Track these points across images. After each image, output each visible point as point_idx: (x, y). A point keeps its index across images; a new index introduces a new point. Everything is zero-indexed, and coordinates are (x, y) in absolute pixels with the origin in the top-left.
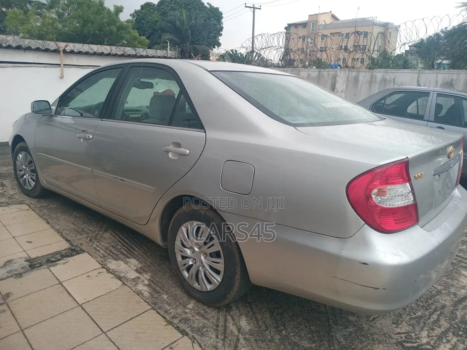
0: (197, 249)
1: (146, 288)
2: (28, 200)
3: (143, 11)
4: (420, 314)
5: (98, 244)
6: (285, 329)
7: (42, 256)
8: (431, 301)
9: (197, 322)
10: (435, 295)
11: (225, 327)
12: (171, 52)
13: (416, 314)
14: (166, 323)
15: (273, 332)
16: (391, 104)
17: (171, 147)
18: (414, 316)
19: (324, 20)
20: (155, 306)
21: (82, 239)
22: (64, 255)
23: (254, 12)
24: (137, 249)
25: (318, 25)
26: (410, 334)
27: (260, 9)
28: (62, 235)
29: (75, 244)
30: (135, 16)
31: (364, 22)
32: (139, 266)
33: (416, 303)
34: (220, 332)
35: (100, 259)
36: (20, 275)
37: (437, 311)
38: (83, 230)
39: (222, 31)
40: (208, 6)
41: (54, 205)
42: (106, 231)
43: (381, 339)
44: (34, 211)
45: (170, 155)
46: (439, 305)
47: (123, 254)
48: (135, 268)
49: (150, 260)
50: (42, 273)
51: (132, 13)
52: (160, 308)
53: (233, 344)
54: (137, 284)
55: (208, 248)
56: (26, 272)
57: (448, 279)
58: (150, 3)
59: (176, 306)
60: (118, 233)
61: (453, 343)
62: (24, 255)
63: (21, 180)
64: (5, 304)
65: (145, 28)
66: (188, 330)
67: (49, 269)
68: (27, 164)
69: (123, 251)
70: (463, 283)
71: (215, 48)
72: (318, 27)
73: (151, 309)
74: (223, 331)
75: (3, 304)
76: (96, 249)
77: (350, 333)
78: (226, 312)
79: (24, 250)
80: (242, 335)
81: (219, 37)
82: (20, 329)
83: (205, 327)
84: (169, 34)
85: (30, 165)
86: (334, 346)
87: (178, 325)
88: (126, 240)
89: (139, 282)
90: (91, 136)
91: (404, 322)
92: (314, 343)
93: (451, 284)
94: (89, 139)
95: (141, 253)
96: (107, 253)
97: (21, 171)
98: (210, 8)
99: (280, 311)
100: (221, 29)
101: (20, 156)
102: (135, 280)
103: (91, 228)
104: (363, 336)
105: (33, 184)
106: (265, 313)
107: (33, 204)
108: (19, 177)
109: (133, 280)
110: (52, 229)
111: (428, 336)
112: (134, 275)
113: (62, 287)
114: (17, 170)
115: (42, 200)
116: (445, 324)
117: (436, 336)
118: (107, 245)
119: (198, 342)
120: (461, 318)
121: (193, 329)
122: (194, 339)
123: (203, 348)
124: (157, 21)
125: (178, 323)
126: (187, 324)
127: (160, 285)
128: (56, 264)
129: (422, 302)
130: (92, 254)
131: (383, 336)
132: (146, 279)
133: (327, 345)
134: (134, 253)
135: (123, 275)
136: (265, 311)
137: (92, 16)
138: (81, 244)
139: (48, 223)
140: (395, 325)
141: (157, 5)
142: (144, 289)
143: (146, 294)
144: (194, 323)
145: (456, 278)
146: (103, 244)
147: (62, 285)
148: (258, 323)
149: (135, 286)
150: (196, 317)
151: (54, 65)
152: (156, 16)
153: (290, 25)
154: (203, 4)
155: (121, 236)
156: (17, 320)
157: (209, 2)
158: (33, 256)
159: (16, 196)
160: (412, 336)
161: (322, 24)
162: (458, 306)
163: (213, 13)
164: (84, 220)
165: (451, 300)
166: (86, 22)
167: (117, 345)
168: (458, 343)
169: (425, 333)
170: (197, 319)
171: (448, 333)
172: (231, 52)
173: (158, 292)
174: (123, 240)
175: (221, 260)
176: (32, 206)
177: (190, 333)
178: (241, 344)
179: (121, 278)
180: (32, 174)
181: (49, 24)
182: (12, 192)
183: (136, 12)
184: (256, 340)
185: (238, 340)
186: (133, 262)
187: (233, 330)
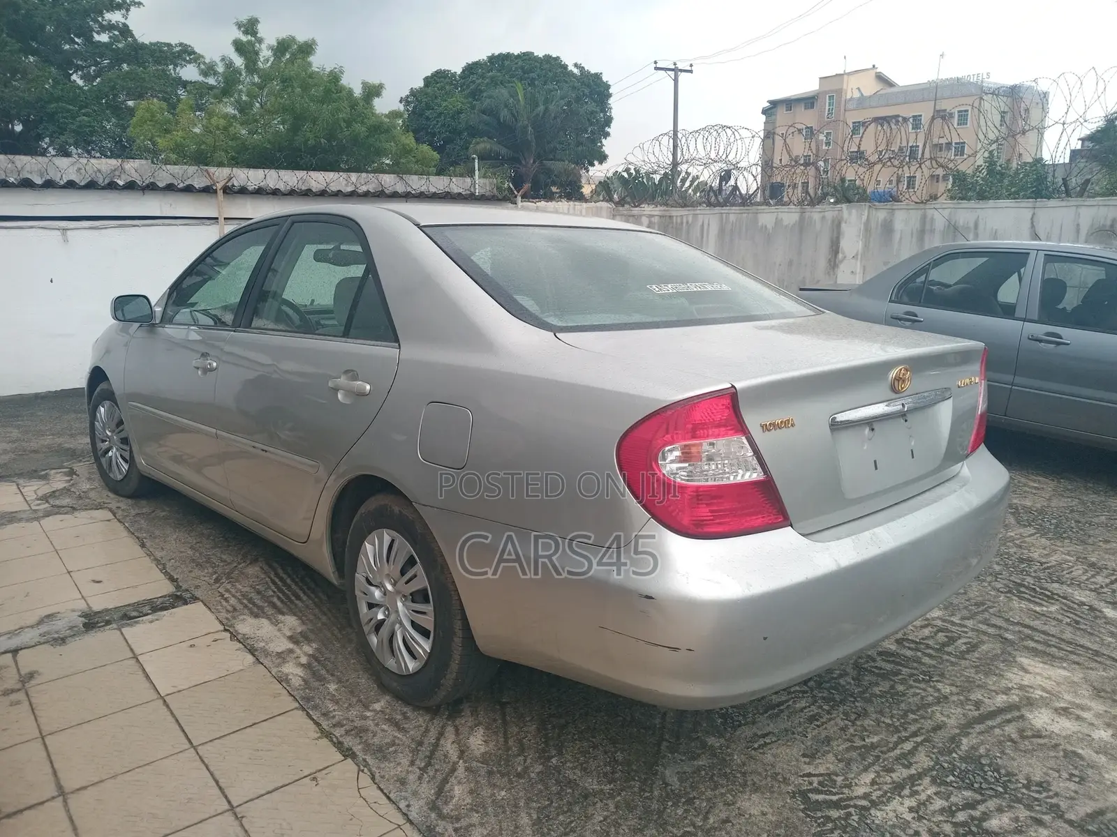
0: (389, 587)
1: (299, 671)
2: (114, 501)
3: (429, 90)
4: (875, 739)
5: (229, 586)
6: (560, 753)
7: (116, 608)
8: (914, 716)
9: (380, 734)
10: (929, 705)
11: (436, 745)
12: (482, 181)
13: (867, 740)
14: (319, 735)
15: (531, 759)
16: (956, 284)
17: (343, 381)
18: (859, 743)
19: (858, 89)
20: (306, 703)
21: (202, 578)
22: (156, 607)
23: (676, 81)
24: (305, 598)
25: (843, 99)
26: (835, 778)
27: (691, 71)
28: (164, 568)
29: (184, 587)
30: (411, 102)
31: (958, 87)
32: (299, 630)
33: (876, 719)
34: (421, 755)
35: (223, 615)
36: (63, 641)
37: (917, 736)
38: (208, 561)
39: (609, 127)
40: (576, 71)
41: (164, 511)
42: (254, 561)
43: (764, 782)
44: (120, 522)
45: (340, 396)
46: (928, 724)
47: (274, 606)
48: (289, 634)
49: (324, 619)
50: (106, 637)
51: (404, 96)
52: (315, 707)
53: (439, 777)
54: (284, 661)
55: (406, 583)
56: (74, 635)
57: (977, 673)
58: (445, 71)
59: (350, 704)
60: (275, 565)
61: (923, 797)
62: (82, 605)
63: (103, 460)
64: (23, 691)
65: (433, 128)
66: (357, 749)
67: (120, 631)
68: (113, 426)
69: (275, 600)
70: (1011, 681)
71: (593, 165)
72: (843, 103)
73: (296, 708)
74: (428, 753)
75: (19, 690)
76: (222, 596)
77: (699, 769)
78: (448, 719)
79: (83, 597)
80: (465, 762)
81: (603, 141)
82: (39, 735)
83: (393, 744)
84: (485, 139)
85: (120, 428)
86: (651, 792)
87: (341, 739)
88: (289, 581)
89: (288, 659)
90: (215, 364)
91: (831, 754)
92: (610, 784)
93: (980, 683)
94: (212, 370)
95: (312, 606)
96: (242, 603)
97: (104, 441)
98: (581, 74)
99: (562, 721)
100: (608, 121)
101: (102, 409)
102: (282, 656)
103: (224, 557)
104: (725, 775)
105: (125, 467)
106: (529, 724)
107: (123, 510)
108: (100, 453)
109: (279, 655)
110: (148, 558)
111: (873, 783)
112: (284, 645)
113: (137, 664)
114: (97, 441)
115: (144, 502)
116: (923, 760)
117: (890, 783)
118: (247, 589)
119: (370, 770)
120: (966, 751)
121: (367, 747)
122: (367, 765)
123: (377, 781)
124: (459, 112)
125: (341, 736)
126: (361, 737)
127: (330, 666)
128: (137, 622)
129: (892, 717)
130: (211, 606)
131: (769, 779)
132: (306, 654)
133: (636, 789)
134: (296, 605)
135: (262, 644)
136: (530, 721)
137: (313, 107)
138: (197, 587)
139: (143, 546)
140: (807, 760)
141: (459, 76)
142: (295, 672)
143: (296, 682)
144: (374, 736)
145: (997, 672)
146: (240, 587)
147: (138, 661)
148: (506, 742)
149: (279, 665)
150: (383, 726)
151: (204, 221)
152: (457, 100)
153: (774, 104)
154: (565, 67)
155: (280, 571)
156: (38, 719)
157: (579, 63)
158: (97, 607)
159: (92, 494)
160: (835, 781)
161: (854, 96)
162: (973, 728)
163: (588, 86)
164: (217, 540)
165: (964, 715)
166: (298, 120)
167: (212, 770)
168: (935, 797)
169: (868, 777)
170: (383, 730)
171: (921, 779)
172: (625, 175)
173: (321, 679)
174: (281, 579)
175: (429, 608)
176: (120, 513)
177: (360, 755)
178: (456, 778)
179: (256, 650)
180: (122, 446)
181: (218, 129)
182: (86, 486)
183: (413, 93)
184: (490, 773)
185: (453, 770)
186: (291, 622)
187: (451, 752)
